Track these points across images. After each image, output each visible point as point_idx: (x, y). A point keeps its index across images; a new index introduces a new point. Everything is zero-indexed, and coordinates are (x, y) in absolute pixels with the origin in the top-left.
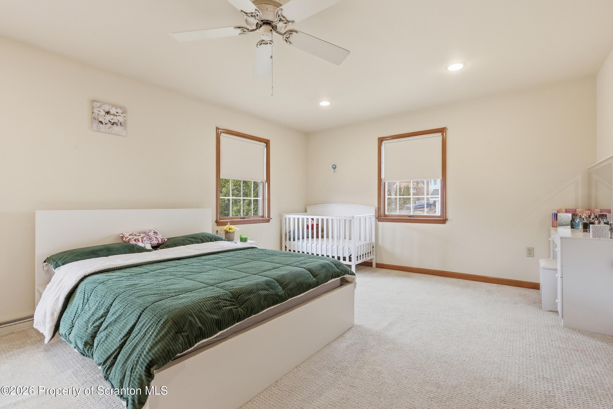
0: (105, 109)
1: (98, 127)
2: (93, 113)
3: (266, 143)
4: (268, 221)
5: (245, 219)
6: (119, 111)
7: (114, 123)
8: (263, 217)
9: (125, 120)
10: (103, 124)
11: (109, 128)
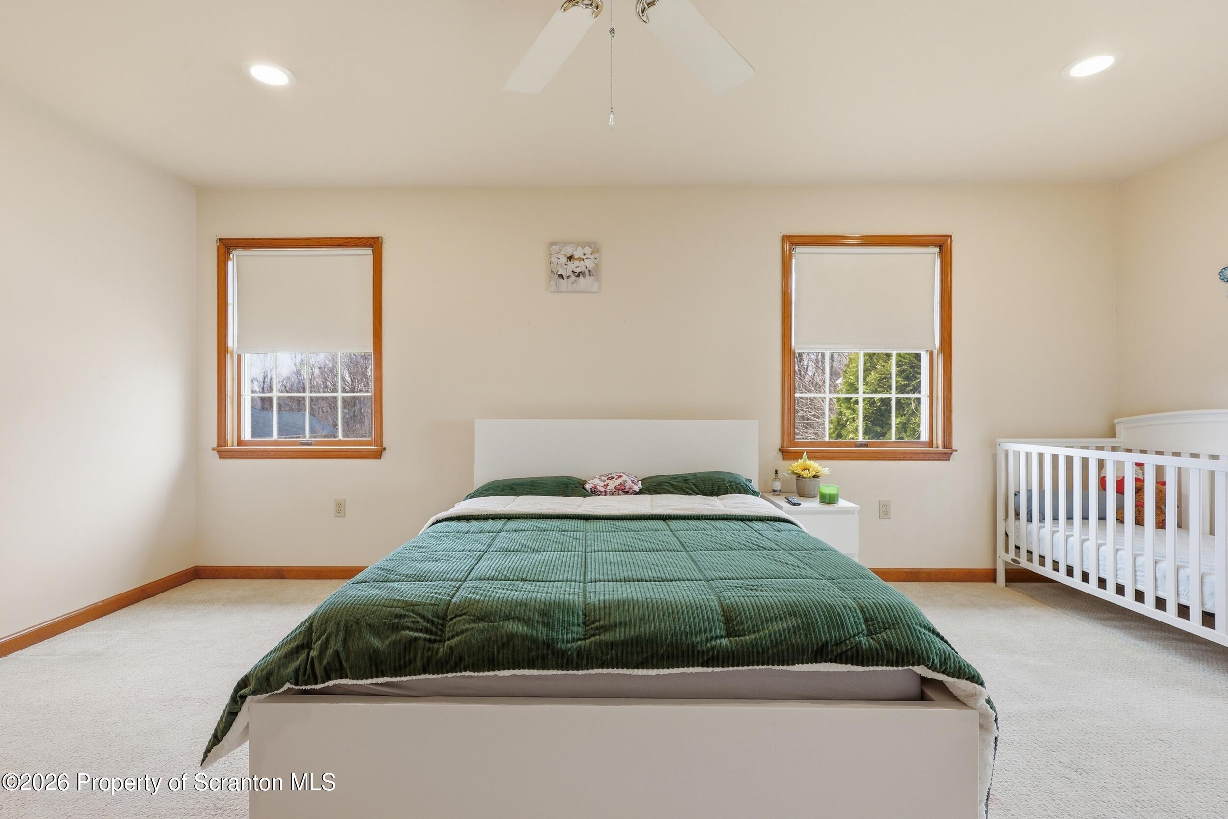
0: (566, 254)
1: (558, 285)
2: (550, 263)
3: (940, 246)
4: (946, 456)
5: (868, 447)
6: (588, 250)
7: (579, 273)
8: (931, 443)
9: (597, 265)
10: (564, 279)
11: (572, 284)
